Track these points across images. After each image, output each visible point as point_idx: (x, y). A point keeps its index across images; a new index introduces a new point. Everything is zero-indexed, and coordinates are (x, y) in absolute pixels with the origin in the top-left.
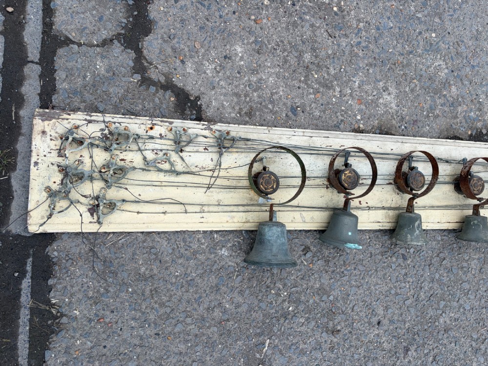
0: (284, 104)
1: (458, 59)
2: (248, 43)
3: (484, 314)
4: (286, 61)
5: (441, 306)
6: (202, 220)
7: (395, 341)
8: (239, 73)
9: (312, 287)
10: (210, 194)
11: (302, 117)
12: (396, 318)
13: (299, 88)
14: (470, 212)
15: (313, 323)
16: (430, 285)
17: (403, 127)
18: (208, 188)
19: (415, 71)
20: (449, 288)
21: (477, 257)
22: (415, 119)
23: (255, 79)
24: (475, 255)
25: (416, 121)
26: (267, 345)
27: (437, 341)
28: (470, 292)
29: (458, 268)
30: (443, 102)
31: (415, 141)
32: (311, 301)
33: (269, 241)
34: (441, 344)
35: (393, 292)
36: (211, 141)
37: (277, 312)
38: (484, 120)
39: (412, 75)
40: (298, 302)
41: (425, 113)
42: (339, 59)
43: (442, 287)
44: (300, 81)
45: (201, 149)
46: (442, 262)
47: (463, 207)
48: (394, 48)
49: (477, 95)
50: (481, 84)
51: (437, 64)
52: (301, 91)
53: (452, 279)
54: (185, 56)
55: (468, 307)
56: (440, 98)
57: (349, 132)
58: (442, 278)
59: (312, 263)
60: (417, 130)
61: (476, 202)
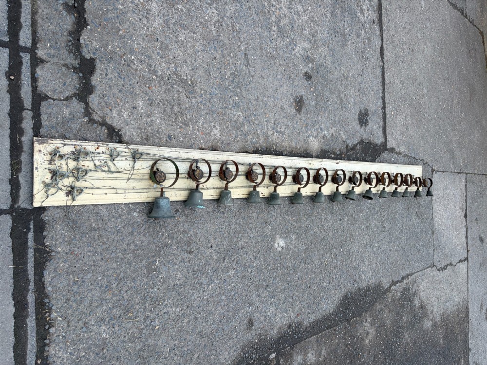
0: (165, 134)
1: (248, 111)
2: (145, 100)
3: (259, 239)
4: (165, 111)
5: (240, 236)
6: (125, 197)
7: (218, 255)
8: (141, 116)
9: (180, 230)
10: (129, 183)
11: (174, 141)
12: (219, 243)
13: (172, 125)
14: (252, 189)
15: (180, 249)
16: (235, 226)
17: (223, 147)
18: (128, 180)
19: (228, 117)
20: (243, 227)
21: (256, 211)
22: (228, 142)
23: (149, 120)
26: (157, 261)
27: (238, 253)
28: (253, 229)
29: (248, 217)
30: (241, 134)
32: (179, 237)
33: (162, 206)
34: (240, 255)
35: (218, 230)
36: (129, 154)
37: (162, 244)
38: (260, 143)
39: (227, 120)
40: (172, 238)
41: (233, 139)
42: (191, 110)
43: (240, 227)
44: (172, 121)
45: (124, 159)
46: (240, 214)
47: (249, 187)
48: (218, 105)
49: (257, 130)
50: (259, 124)
51: (238, 114)
52: (173, 127)
53: (245, 223)
54: (112, 106)
55: (252, 236)
56: (239, 132)
57: (197, 149)
58: (240, 222)
59: (179, 218)
60: (229, 148)
61: (255, 184)
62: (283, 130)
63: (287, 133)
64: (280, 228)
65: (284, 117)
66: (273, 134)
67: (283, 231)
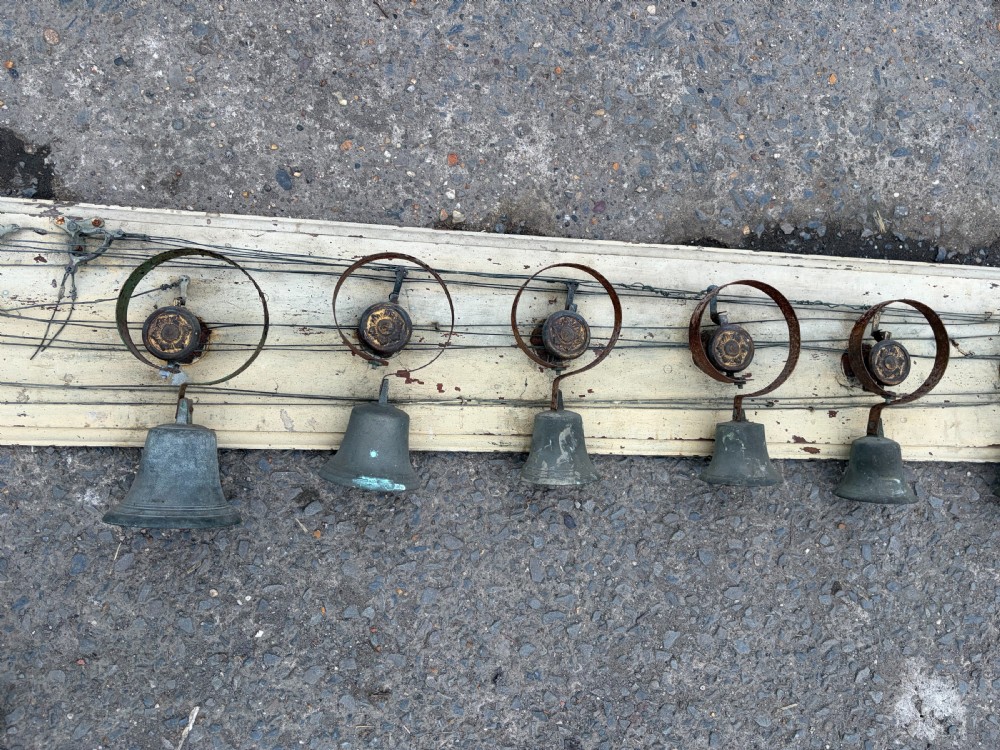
0: (262, 163)
1: (717, 63)
2: (177, 31)
3: (791, 669)
4: (269, 70)
5: (669, 644)
6: (22, 421)
7: (538, 723)
8: (150, 95)
9: (320, 585)
10: (45, 361)
11: (304, 193)
12: (543, 666)
13: (300, 128)
14: (727, 416)
15: (320, 672)
16: (639, 591)
17: (567, 218)
18: (42, 347)
19: (602, 90)
20: (689, 599)
21: (769, 526)
22: (600, 198)
23: (191, 109)
24: (765, 521)
25: (602, 203)
26: (192, 720)
27: (656, 727)
28: (749, 612)
29: (717, 553)
30: (674, 159)
31: (591, 249)
32: (315, 619)
33: (152, 467)
34: (668, 738)
35: (535, 604)
36: (54, 241)
37: (224, 641)
38: (787, 202)
39: (593, 100)
40: (280, 618)
41: (625, 186)
42: (403, 64)
43: (672, 595)
44: (304, 113)
45: (29, 258)
46: (672, 535)
48: (547, 39)
49: (767, 144)
50: (779, 117)
51: (659, 75)
52: (304, 135)
53: (699, 578)
54: (21, 59)
55: (743, 649)
56: (665, 151)
57: (427, 226)
58: (671, 574)
59: (321, 528)
60: (604, 223)
61: (737, 391)
62: (933, 140)
63: (955, 155)
64: (931, 622)
65: (936, 83)
66: (872, 161)
67: (948, 640)
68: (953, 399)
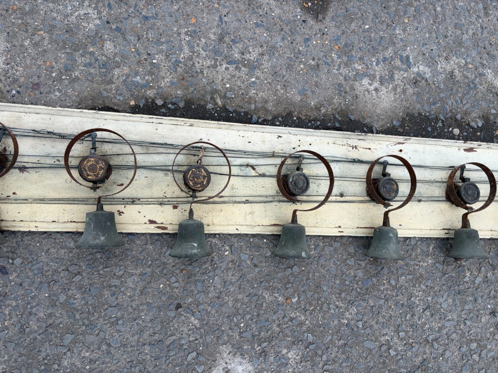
1: (120, 8)
3: (147, 354)
5: (67, 342)
16: (49, 311)
17: (14, 92)
19: (43, 20)
20: (82, 316)
21: (138, 272)
22: (36, 81)
24: (136, 269)
25: (37, 84)
28: (120, 322)
29: (104, 288)
30: (88, 61)
31: (22, 110)
38: (159, 87)
39: (37, 25)
41: (54, 75)
43: (70, 313)
46: (73, 278)
49: (149, 54)
50: (158, 40)
51: (82, 12)
53: (90, 303)
55: (115, 344)
56: (82, 56)
58: (72, 301)
60: (38, 96)
62: (253, 56)
63: (266, 65)
64: (237, 325)
65: (257, 25)
66: (215, 66)
67: (248, 335)
68: (251, 199)
